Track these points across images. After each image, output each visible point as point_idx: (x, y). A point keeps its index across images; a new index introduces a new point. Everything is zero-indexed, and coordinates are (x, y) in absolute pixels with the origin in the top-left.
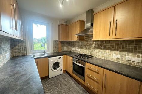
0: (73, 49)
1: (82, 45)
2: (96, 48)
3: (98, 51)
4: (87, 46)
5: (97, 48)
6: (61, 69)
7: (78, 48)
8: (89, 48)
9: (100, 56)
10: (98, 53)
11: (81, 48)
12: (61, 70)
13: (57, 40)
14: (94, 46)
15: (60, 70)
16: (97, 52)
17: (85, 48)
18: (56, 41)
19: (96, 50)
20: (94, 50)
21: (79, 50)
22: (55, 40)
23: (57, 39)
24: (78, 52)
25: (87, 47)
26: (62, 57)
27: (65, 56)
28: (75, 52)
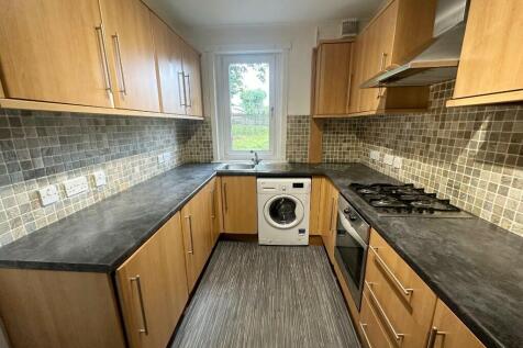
0: (375, 154)
1: (411, 138)
2: (490, 156)
3: (504, 181)
4: (439, 141)
5: (499, 161)
6: (300, 227)
7: (394, 153)
8: (449, 159)
9: (509, 214)
10: (504, 192)
11: (407, 152)
12: (302, 231)
13: (304, 117)
14: (483, 147)
15: (297, 229)
16: (493, 187)
17: (425, 155)
18: (299, 120)
19: (492, 175)
20: (477, 173)
21: (398, 161)
22: (296, 117)
23: (307, 112)
24: (392, 175)
25: (438, 149)
26: (306, 181)
27: (324, 180)
28: (381, 170)
